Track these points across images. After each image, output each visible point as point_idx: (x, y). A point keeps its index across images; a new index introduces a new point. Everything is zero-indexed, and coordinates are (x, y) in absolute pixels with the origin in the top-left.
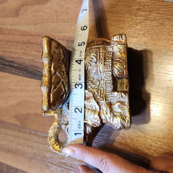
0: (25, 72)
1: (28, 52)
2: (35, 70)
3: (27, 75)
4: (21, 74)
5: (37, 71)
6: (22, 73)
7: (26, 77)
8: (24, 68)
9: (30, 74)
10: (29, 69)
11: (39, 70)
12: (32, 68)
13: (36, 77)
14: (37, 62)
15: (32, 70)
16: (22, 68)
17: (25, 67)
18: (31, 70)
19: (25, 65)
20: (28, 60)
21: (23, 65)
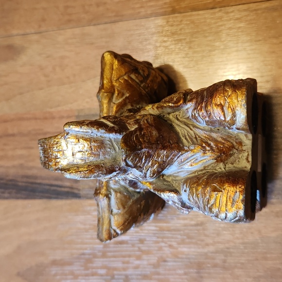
0: (14, 191)
1: (10, 153)
2: (32, 183)
3: (19, 195)
4: (6, 195)
5: (36, 183)
6: (9, 193)
7: (17, 198)
8: (10, 183)
9: (24, 192)
10: (20, 184)
11: (38, 181)
12: (25, 180)
13: (37, 194)
14: (31, 168)
15: (26, 184)
16: (6, 184)
17: (11, 180)
18: (24, 184)
19: (11, 178)
20: (14, 167)
21: (8, 178)
